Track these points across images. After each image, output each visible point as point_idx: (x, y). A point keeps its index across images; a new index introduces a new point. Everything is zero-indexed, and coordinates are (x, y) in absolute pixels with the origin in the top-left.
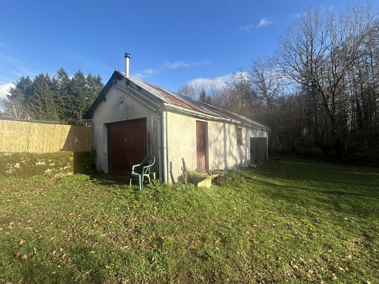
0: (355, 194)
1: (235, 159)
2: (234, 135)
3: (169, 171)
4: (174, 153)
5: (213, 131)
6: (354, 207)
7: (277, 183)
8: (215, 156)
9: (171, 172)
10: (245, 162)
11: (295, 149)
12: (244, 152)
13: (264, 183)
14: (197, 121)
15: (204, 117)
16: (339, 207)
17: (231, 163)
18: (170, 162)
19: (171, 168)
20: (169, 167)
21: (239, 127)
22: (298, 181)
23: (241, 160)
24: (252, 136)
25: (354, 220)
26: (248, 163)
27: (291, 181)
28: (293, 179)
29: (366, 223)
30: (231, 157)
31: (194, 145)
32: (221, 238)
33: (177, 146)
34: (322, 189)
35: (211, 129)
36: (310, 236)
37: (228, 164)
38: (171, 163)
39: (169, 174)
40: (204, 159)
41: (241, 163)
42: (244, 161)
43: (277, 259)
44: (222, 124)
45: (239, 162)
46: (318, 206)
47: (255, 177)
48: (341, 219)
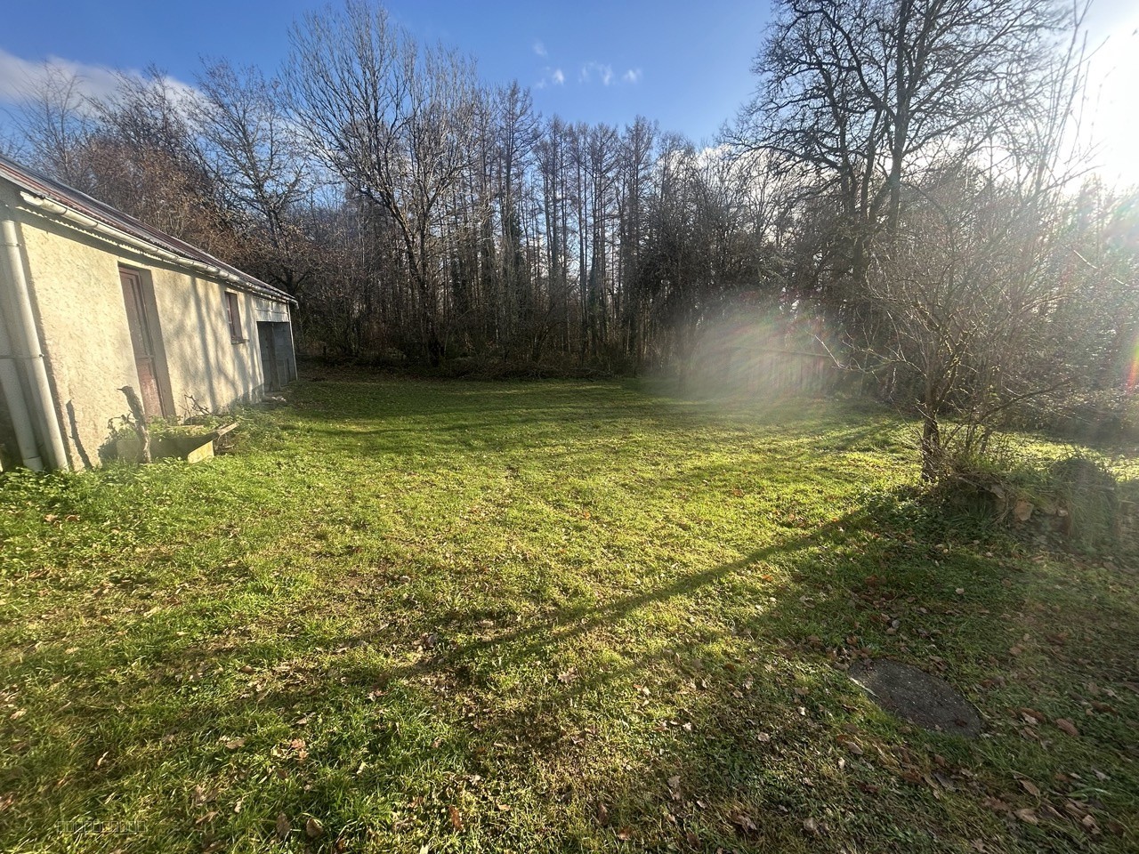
0: (480, 425)
1: (233, 384)
2: (221, 314)
3: (69, 433)
4: (73, 372)
5: (168, 303)
6: (486, 441)
7: (353, 428)
8: (185, 378)
9: (75, 436)
10: (254, 391)
11: (351, 351)
12: (250, 363)
13: (330, 433)
14: (121, 265)
15: (139, 252)
16: (470, 445)
17: (225, 395)
18: (66, 402)
19: (73, 422)
20: (67, 420)
21: (229, 290)
22: (389, 418)
23: (246, 388)
24: (261, 319)
25: (493, 456)
26: (260, 393)
27: (376, 421)
28: (381, 417)
29: (505, 456)
30: (223, 380)
31: (124, 342)
32: (349, 524)
33: (77, 347)
34: (436, 426)
35: (162, 294)
36: (460, 483)
37: (218, 398)
38: (69, 406)
39: (71, 442)
40: (154, 386)
41: (246, 396)
42: (251, 388)
43: (444, 517)
44: (187, 278)
45: (241, 392)
46: (445, 450)
47: (300, 423)
48: (480, 459)
